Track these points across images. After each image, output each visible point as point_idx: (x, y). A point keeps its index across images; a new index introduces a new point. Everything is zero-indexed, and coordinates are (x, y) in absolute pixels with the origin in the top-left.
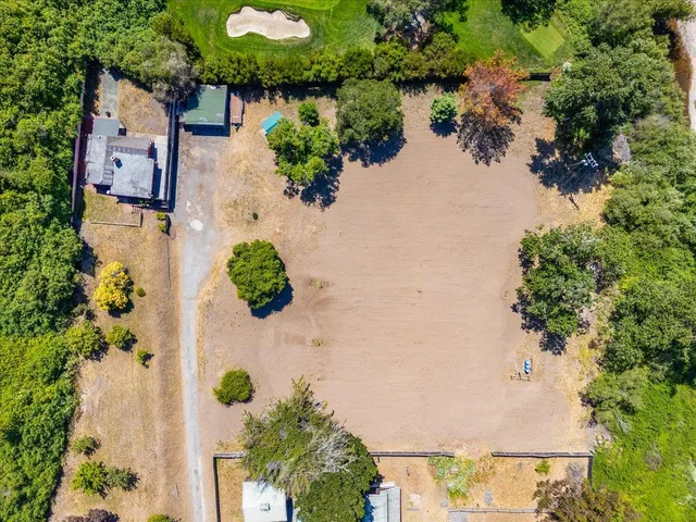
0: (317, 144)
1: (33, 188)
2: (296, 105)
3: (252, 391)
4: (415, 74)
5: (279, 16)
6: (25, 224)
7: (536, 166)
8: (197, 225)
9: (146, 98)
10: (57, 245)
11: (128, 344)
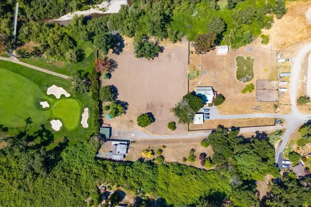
0: (115, 106)
1: (125, 170)
2: (104, 111)
3: (173, 122)
4: (98, 83)
5: (83, 115)
6: (133, 171)
7: (118, 53)
8: (133, 135)
9: (103, 146)
10: (138, 165)
11: (161, 151)
